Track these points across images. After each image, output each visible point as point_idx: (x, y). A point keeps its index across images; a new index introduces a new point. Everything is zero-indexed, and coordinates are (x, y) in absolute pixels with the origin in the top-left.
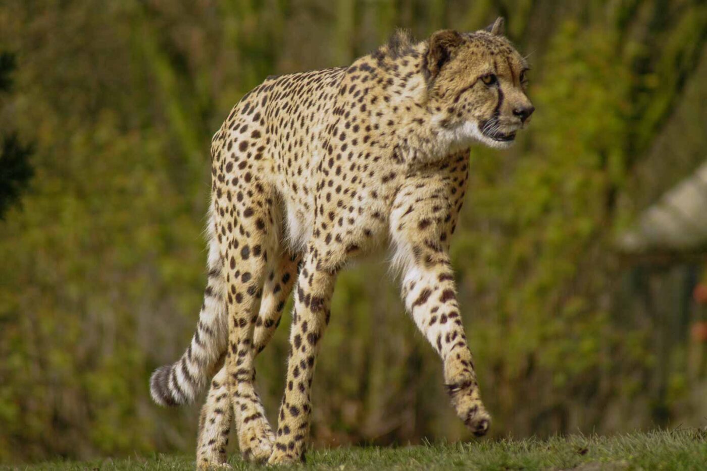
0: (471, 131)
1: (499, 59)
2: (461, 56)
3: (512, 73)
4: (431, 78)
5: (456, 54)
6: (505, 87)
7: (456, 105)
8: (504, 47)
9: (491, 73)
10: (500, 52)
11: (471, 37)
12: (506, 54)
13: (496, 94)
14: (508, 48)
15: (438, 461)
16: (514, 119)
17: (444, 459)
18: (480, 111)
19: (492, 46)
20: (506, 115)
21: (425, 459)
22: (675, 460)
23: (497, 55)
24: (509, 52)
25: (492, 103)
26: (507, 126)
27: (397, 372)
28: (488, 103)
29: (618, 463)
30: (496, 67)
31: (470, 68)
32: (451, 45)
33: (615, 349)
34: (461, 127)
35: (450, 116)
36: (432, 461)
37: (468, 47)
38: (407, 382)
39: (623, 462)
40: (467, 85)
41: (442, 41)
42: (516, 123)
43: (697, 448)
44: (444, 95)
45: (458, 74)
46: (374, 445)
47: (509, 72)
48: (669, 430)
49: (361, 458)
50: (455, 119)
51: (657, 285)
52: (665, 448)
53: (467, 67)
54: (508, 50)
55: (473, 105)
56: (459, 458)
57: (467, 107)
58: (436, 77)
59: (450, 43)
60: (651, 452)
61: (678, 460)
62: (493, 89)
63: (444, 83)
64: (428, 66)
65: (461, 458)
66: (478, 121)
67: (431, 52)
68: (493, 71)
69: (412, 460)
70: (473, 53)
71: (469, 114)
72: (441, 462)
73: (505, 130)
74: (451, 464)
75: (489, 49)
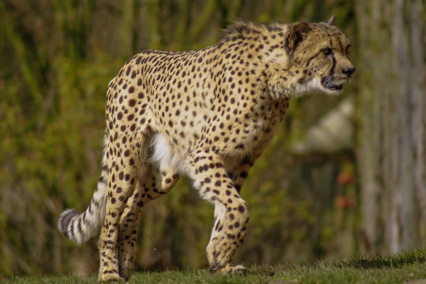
0: (317, 85)
1: (333, 38)
2: (309, 38)
3: (341, 47)
4: (291, 52)
5: (306, 36)
6: (337, 55)
7: (307, 68)
8: (336, 32)
9: (329, 48)
10: (334, 34)
11: (315, 25)
12: (337, 35)
13: (332, 60)
14: (339, 32)
15: (185, 280)
16: (344, 76)
17: (189, 279)
18: (322, 71)
19: (328, 30)
20: (338, 74)
21: (177, 279)
22: (326, 279)
23: (332, 36)
24: (339, 34)
25: (329, 66)
26: (339, 80)
27: (160, 226)
28: (327, 66)
29: (292, 281)
30: (331, 44)
31: (316, 44)
32: (303, 32)
33: (291, 213)
34: (311, 82)
35: (305, 76)
36: (181, 280)
37: (314, 32)
38: (166, 233)
39: (296, 280)
40: (314, 55)
41: (298, 29)
42: (344, 78)
43: (340, 272)
44: (300, 62)
45: (308, 48)
46: (146, 271)
47: (339, 47)
48: (323, 261)
49: (138, 279)
50: (308, 77)
51: (316, 174)
52: (321, 272)
53: (313, 43)
54: (338, 33)
55: (317, 68)
56: (198, 278)
57: (314, 69)
58: (294, 51)
59: (303, 30)
60: (312, 274)
61: (328, 279)
62: (330, 57)
63: (299, 54)
64: (289, 45)
65: (199, 278)
66: (321, 78)
67: (291, 36)
68: (330, 47)
69: (169, 280)
70: (317, 35)
71: (315, 74)
72: (187, 281)
73: (338, 83)
74: (192, 282)
75: (327, 32)
